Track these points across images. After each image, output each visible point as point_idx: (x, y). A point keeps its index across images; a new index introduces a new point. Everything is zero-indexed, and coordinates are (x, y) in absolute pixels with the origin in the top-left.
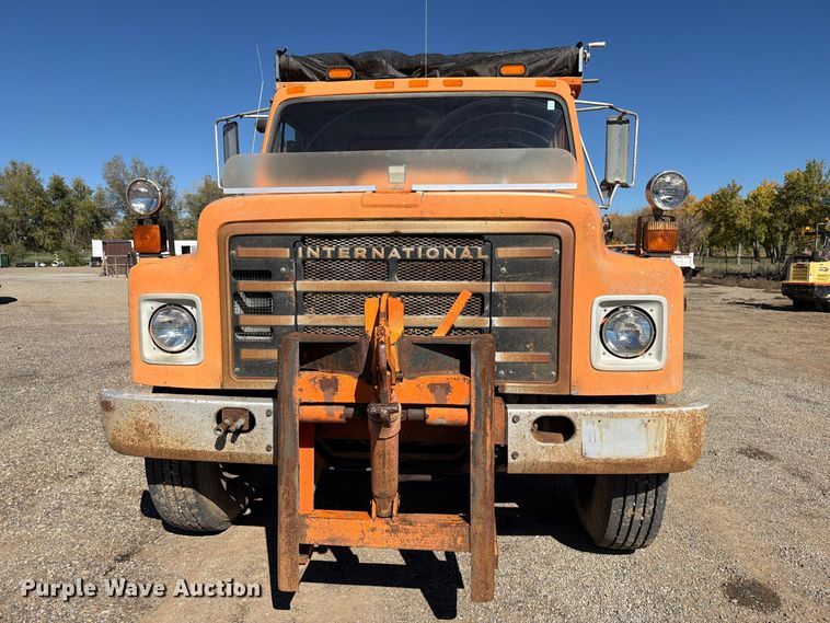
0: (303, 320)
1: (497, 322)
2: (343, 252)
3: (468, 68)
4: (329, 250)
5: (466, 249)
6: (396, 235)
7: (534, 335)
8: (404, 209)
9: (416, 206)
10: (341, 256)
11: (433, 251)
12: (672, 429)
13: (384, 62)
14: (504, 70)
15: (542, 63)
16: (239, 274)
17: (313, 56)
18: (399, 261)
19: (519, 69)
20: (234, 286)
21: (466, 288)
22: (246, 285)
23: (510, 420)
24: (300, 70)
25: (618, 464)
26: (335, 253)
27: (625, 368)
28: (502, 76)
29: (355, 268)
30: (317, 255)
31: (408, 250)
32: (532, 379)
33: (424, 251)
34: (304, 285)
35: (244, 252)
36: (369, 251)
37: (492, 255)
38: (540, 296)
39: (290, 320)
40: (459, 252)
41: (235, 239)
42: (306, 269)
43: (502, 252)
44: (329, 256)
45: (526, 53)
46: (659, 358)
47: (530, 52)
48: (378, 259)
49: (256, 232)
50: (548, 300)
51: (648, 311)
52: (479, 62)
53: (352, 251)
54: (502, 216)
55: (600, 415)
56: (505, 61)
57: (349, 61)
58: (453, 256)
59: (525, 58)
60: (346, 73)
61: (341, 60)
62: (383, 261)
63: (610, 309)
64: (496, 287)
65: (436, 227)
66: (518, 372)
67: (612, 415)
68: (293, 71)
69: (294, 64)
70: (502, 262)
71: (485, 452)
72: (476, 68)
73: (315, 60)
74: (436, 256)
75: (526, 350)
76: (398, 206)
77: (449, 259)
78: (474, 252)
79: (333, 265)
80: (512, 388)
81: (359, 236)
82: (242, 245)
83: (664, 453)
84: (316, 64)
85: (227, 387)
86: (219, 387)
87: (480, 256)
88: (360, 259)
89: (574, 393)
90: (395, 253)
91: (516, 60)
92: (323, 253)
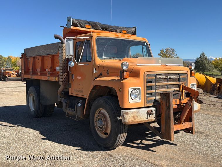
0: (157, 91)
6: (168, 74)
11: (173, 76)
13: (99, 25)
15: (129, 31)
16: (147, 82)
17: (80, 20)
19: (125, 32)
20: (147, 84)
22: (149, 84)
26: (161, 77)
28: (123, 33)
31: (170, 76)
34: (157, 84)
35: (148, 78)
39: (154, 91)
40: (176, 77)
42: (157, 81)
43: (181, 77)
51: (194, 86)
52: (118, 29)
54: (181, 70)
56: (122, 29)
57: (89, 23)
59: (126, 29)
61: (87, 23)
64: (180, 83)
65: (173, 72)
68: (75, 23)
78: (178, 77)
79: (160, 80)
82: (148, 76)
83: (198, 109)
84: (81, 23)
85: (145, 106)
86: (143, 106)
88: (164, 78)
90: (168, 77)
91: (124, 29)
92: (159, 77)
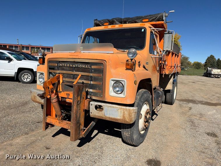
1: (92, 83)
2: (65, 65)
3: (135, 21)
4: (63, 64)
5: (86, 66)
6: (74, 62)
7: (98, 86)
8: (76, 56)
9: (78, 56)
10: (65, 66)
11: (80, 66)
12: (124, 112)
13: (116, 20)
14: (144, 21)
15: (154, 18)
16: (50, 68)
18: (75, 67)
19: (147, 20)
20: (49, 71)
21: (80, 74)
22: (51, 71)
23: (90, 105)
24: (99, 24)
25: (112, 119)
26: (64, 65)
27: (116, 96)
29: (67, 68)
30: (61, 65)
31: (76, 65)
32: (98, 97)
33: (79, 66)
34: (59, 71)
35: (50, 64)
36: (70, 65)
37: (91, 67)
38: (100, 77)
40: (85, 66)
41: (50, 61)
42: (60, 68)
43: (93, 67)
44: (63, 66)
45: (150, 15)
46: (124, 95)
47: (151, 15)
48: (71, 67)
49: (54, 60)
50: (101, 78)
51: (122, 83)
52: (137, 19)
53: (67, 65)
54: (93, 58)
55: (108, 106)
56: (144, 18)
58: (84, 67)
59: (149, 17)
60: (107, 24)
61: (107, 21)
62: (72, 67)
63: (115, 82)
64: (91, 75)
65: (81, 60)
66: (95, 94)
67: (110, 107)
68: (97, 24)
69: (98, 22)
70: (93, 69)
71: (74, 109)
72: (137, 21)
73: (102, 21)
74: (81, 67)
75: (97, 89)
76: (75, 56)
77: (83, 68)
78: (88, 66)
80: (94, 98)
81: (69, 62)
83: (122, 118)
87: (89, 67)
88: (68, 67)
89: (106, 101)
90: (74, 66)
91: (147, 18)
92: (62, 65)
